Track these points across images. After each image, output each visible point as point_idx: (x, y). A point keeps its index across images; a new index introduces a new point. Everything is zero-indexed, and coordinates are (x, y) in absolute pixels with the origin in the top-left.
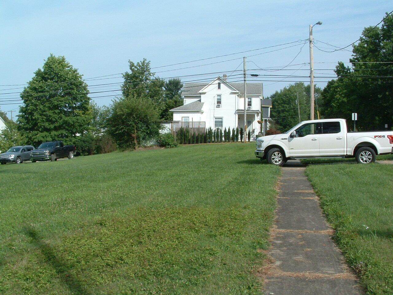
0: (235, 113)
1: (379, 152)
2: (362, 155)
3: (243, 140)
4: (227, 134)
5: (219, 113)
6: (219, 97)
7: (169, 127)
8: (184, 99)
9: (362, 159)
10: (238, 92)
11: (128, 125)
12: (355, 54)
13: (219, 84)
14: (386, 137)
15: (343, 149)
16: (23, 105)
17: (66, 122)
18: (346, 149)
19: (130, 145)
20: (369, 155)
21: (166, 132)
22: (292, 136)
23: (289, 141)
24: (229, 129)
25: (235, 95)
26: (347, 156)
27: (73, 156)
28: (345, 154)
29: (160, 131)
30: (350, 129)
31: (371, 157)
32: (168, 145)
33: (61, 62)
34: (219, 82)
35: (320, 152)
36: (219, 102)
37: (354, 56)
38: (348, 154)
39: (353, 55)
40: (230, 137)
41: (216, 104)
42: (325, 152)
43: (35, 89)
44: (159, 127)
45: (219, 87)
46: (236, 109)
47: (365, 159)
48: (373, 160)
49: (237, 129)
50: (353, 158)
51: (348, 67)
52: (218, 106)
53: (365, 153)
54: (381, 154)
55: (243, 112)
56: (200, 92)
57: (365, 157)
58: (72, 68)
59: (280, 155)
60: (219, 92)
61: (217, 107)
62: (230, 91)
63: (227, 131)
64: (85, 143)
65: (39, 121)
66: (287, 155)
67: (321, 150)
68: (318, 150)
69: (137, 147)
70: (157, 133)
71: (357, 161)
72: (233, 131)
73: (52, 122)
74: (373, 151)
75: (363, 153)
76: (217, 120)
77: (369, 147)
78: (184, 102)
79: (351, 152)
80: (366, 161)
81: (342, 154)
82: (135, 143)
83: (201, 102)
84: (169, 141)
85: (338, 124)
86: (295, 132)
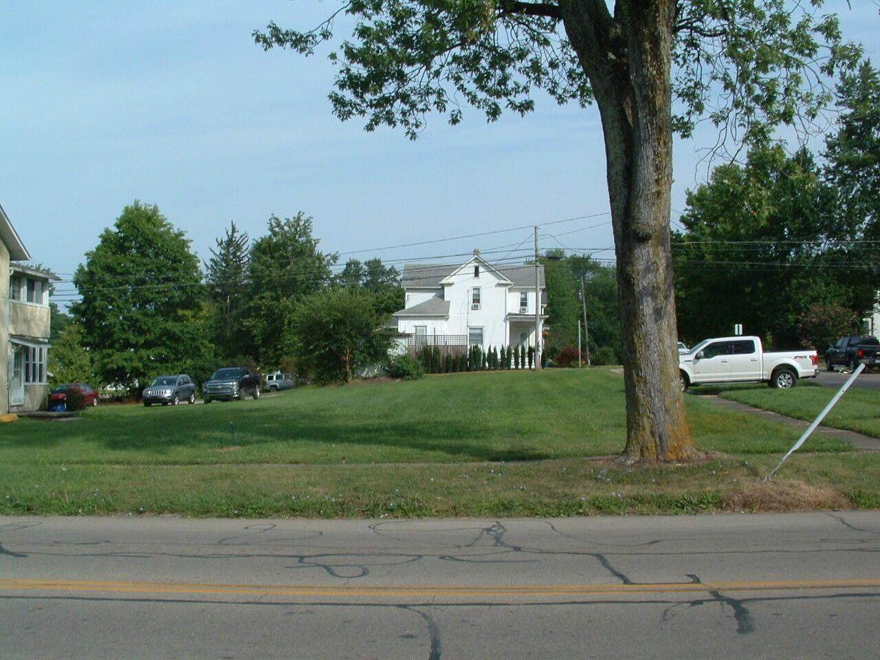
0: (506, 320)
1: (800, 376)
2: (780, 379)
3: (533, 367)
4: (492, 356)
5: (477, 319)
6: (476, 292)
7: (404, 344)
8: (407, 294)
9: (781, 384)
10: (509, 282)
11: (337, 341)
12: (690, 207)
13: (477, 269)
14: (808, 357)
15: (758, 372)
16: (79, 298)
17: (167, 333)
18: (761, 372)
19: (337, 374)
20: (789, 379)
21: (401, 353)
22: (697, 358)
23: (695, 363)
24: (495, 350)
25: (504, 288)
26: (763, 381)
27: (258, 394)
28: (761, 378)
29: (389, 350)
30: (765, 350)
31: (790, 381)
32: (408, 375)
33: (151, 217)
34: (476, 264)
35: (731, 376)
36: (476, 300)
37: (688, 212)
38: (765, 377)
39: (686, 210)
40: (498, 362)
41: (471, 303)
42: (738, 376)
43: (109, 269)
44: (389, 345)
45: (477, 273)
46: (507, 314)
47: (784, 384)
48: (794, 385)
49: (509, 348)
50: (771, 383)
51: (678, 231)
52: (475, 308)
53: (785, 376)
54: (802, 378)
55: (533, 318)
56: (444, 281)
57: (783, 382)
58: (171, 228)
59: (682, 381)
60: (477, 283)
61: (472, 309)
62: (497, 281)
63: (492, 351)
64: (205, 373)
65: (116, 329)
66: (692, 381)
67: (732, 374)
68: (729, 374)
69: (350, 379)
70: (385, 354)
71: (776, 386)
72: (502, 351)
73: (141, 332)
74: (793, 374)
75: (782, 377)
76: (473, 331)
77: (788, 369)
78: (406, 299)
79: (767, 376)
80: (785, 386)
81: (757, 378)
82: (347, 372)
83: (445, 299)
84: (410, 367)
85: (751, 343)
86: (702, 352)
